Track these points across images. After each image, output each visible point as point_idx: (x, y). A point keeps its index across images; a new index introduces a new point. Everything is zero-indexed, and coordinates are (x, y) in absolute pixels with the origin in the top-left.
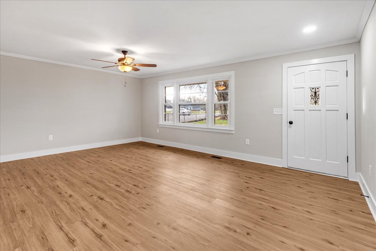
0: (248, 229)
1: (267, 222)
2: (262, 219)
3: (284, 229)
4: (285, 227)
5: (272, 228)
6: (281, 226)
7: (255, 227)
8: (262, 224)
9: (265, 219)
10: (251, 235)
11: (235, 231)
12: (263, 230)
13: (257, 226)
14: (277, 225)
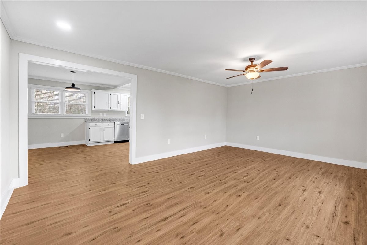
0: (114, 213)
1: (110, 229)
2: (117, 228)
3: (92, 237)
4: (94, 240)
5: (102, 228)
6: (98, 237)
7: (113, 218)
8: (111, 224)
9: (115, 230)
10: (108, 213)
11: (118, 207)
12: (106, 222)
13: (112, 220)
14: (101, 235)
